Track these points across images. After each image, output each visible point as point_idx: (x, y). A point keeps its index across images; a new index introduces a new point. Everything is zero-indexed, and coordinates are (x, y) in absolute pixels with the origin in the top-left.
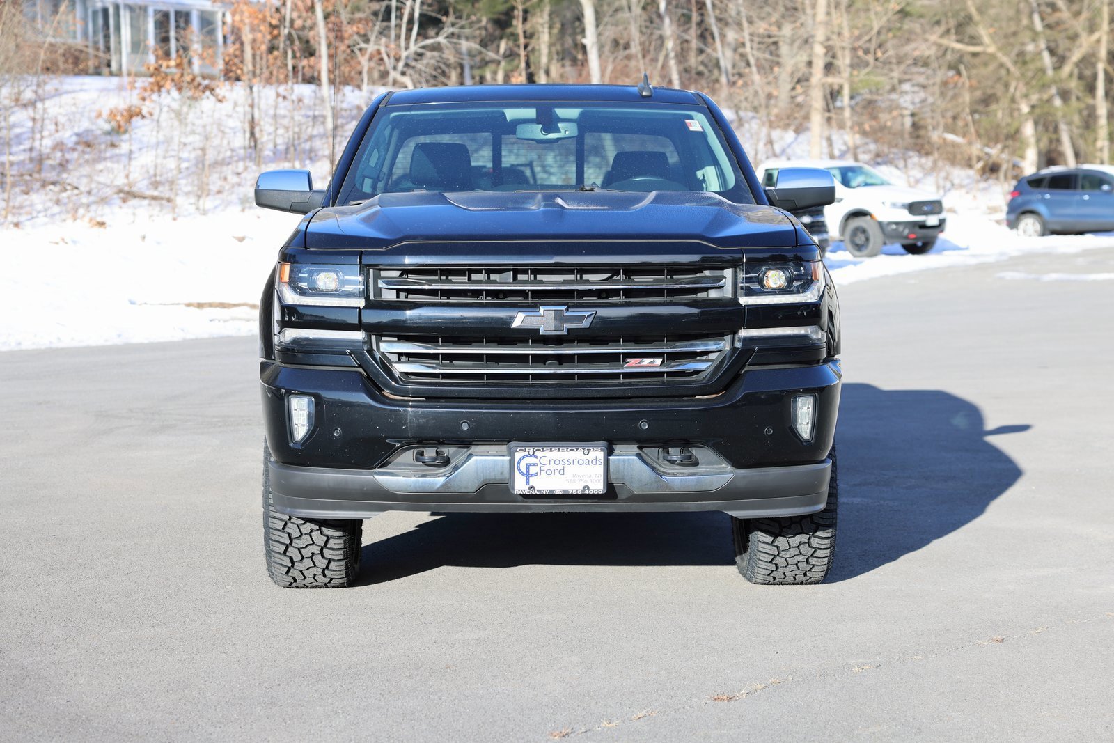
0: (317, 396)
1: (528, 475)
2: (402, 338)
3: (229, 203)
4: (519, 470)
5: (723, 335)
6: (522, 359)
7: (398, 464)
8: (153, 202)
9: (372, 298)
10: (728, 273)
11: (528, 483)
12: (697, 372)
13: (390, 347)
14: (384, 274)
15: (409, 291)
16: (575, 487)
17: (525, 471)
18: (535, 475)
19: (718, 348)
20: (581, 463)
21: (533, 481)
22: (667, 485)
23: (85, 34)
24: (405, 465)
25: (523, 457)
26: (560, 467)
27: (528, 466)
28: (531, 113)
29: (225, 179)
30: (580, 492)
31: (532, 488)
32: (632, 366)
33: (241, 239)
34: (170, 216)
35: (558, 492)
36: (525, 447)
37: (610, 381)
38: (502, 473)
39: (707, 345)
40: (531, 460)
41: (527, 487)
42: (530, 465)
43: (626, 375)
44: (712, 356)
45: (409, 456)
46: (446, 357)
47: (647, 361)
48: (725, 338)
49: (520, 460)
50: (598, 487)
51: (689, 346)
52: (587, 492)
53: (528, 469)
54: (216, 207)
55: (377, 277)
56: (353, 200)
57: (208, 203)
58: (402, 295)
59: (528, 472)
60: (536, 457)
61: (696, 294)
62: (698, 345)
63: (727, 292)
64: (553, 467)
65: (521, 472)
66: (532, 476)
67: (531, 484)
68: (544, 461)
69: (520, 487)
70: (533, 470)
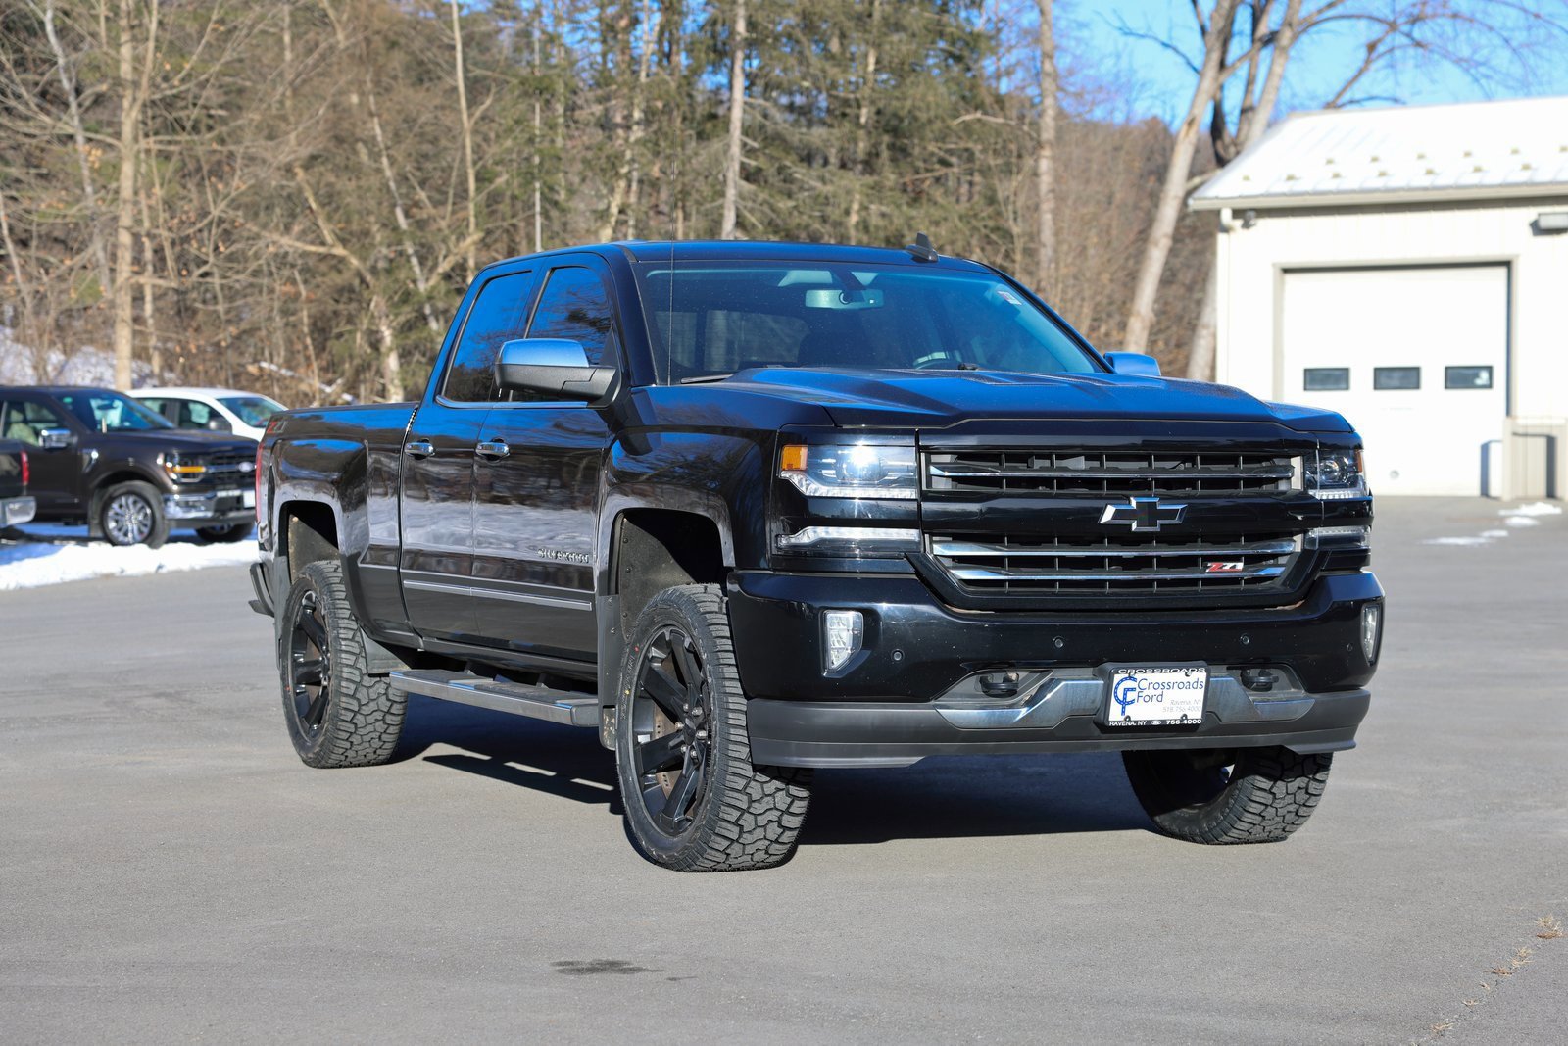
0: (864, 611)
1: (1124, 703)
2: (958, 538)
4: (1116, 697)
5: (1292, 534)
7: (955, 696)
9: (924, 488)
10: (1296, 462)
11: (1123, 712)
12: (1270, 579)
13: (944, 549)
14: (935, 458)
15: (962, 481)
16: (1173, 716)
17: (1121, 698)
18: (1132, 702)
19: (1288, 550)
20: (1181, 686)
21: (1130, 710)
22: (1256, 713)
24: (962, 696)
25: (1122, 681)
26: (1159, 692)
27: (1126, 690)
28: (825, 276)
30: (1178, 723)
31: (1128, 718)
32: (1213, 570)
35: (1156, 723)
36: (1127, 668)
37: (1189, 589)
38: (1093, 702)
39: (1275, 547)
40: (1129, 684)
41: (1122, 718)
42: (1128, 690)
43: (1207, 582)
44: (1283, 560)
45: (970, 684)
46: (1013, 560)
47: (1228, 565)
48: (1294, 538)
49: (1119, 684)
50: (1195, 715)
52: (1185, 722)
53: (1125, 694)
55: (929, 463)
56: (686, 377)
58: (959, 484)
59: (1125, 698)
60: (1135, 680)
61: (1260, 486)
62: (1267, 547)
63: (1296, 484)
64: (1151, 692)
65: (1117, 699)
66: (1128, 703)
67: (1127, 714)
68: (1144, 685)
69: (1115, 715)
70: (1131, 696)
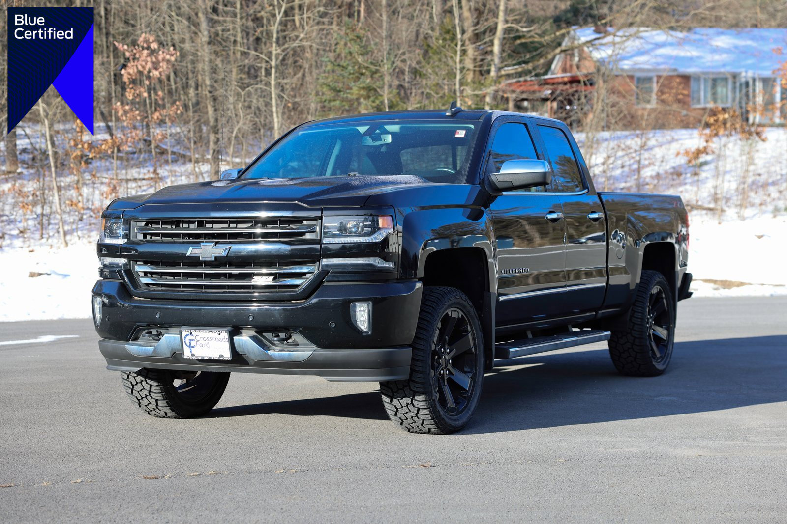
1: (190, 347)
2: (147, 263)
3: (764, 212)
4: (186, 343)
5: (315, 262)
6: (198, 276)
7: (142, 339)
8: (709, 212)
9: (132, 238)
11: (191, 352)
12: (297, 286)
13: (140, 268)
14: (139, 224)
15: (152, 235)
16: (215, 356)
17: (188, 344)
18: (194, 347)
19: (310, 270)
20: (217, 339)
21: (194, 351)
22: (270, 357)
23: (734, 100)
25: (187, 335)
26: (206, 342)
27: (190, 341)
29: (769, 195)
30: (218, 359)
31: (193, 355)
32: (257, 280)
33: (760, 237)
34: (717, 222)
35: (206, 358)
36: (187, 329)
37: (242, 290)
38: (177, 346)
39: (301, 269)
40: (190, 337)
41: (191, 354)
44: (308, 276)
46: (163, 274)
47: (264, 278)
48: (312, 264)
49: (185, 337)
50: (227, 355)
51: (290, 269)
52: (221, 359)
54: (754, 215)
55: (134, 226)
57: (748, 212)
58: (148, 237)
59: (190, 344)
60: (193, 335)
61: (300, 236)
62: (296, 269)
63: (317, 235)
64: (202, 342)
65: (186, 345)
66: (192, 347)
68: (198, 338)
69: (187, 354)
70: (193, 344)
